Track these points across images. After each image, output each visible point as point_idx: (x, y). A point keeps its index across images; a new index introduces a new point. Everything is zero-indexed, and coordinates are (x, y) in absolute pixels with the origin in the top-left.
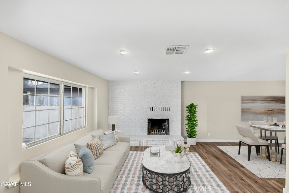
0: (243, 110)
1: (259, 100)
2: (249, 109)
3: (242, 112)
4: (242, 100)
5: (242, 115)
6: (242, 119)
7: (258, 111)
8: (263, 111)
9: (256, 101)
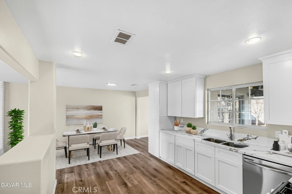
0: (68, 117)
1: (82, 108)
2: (73, 115)
3: (67, 118)
4: (67, 109)
5: (67, 121)
6: (66, 124)
7: (80, 117)
8: (85, 116)
9: (79, 109)
